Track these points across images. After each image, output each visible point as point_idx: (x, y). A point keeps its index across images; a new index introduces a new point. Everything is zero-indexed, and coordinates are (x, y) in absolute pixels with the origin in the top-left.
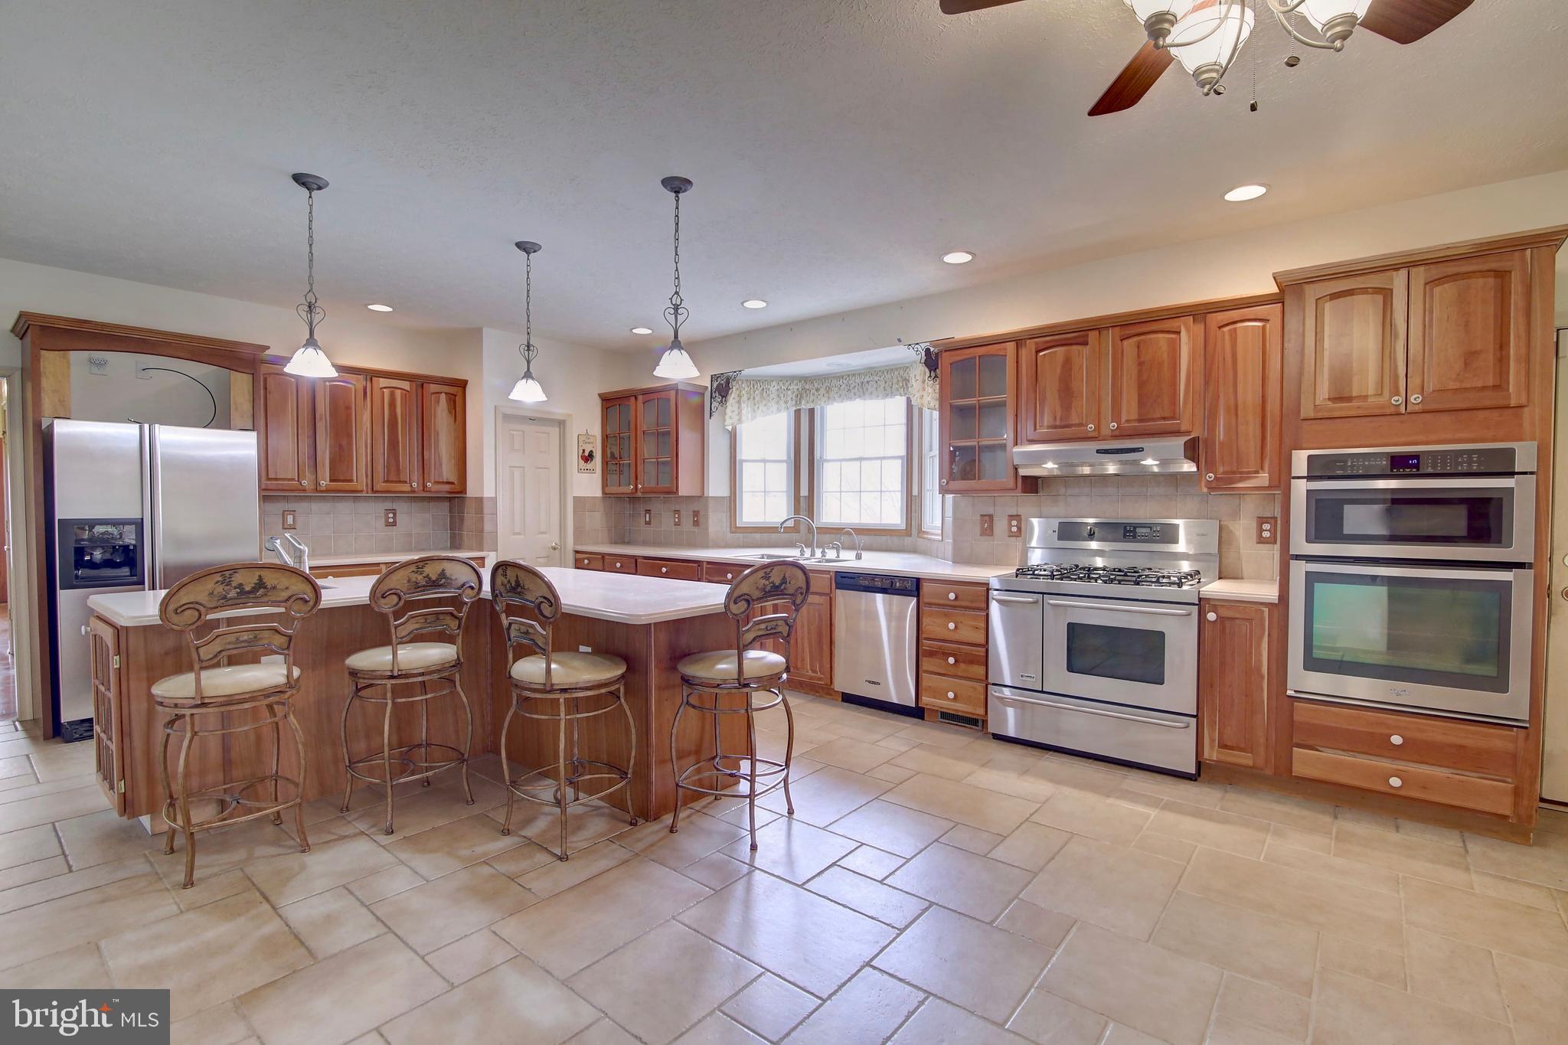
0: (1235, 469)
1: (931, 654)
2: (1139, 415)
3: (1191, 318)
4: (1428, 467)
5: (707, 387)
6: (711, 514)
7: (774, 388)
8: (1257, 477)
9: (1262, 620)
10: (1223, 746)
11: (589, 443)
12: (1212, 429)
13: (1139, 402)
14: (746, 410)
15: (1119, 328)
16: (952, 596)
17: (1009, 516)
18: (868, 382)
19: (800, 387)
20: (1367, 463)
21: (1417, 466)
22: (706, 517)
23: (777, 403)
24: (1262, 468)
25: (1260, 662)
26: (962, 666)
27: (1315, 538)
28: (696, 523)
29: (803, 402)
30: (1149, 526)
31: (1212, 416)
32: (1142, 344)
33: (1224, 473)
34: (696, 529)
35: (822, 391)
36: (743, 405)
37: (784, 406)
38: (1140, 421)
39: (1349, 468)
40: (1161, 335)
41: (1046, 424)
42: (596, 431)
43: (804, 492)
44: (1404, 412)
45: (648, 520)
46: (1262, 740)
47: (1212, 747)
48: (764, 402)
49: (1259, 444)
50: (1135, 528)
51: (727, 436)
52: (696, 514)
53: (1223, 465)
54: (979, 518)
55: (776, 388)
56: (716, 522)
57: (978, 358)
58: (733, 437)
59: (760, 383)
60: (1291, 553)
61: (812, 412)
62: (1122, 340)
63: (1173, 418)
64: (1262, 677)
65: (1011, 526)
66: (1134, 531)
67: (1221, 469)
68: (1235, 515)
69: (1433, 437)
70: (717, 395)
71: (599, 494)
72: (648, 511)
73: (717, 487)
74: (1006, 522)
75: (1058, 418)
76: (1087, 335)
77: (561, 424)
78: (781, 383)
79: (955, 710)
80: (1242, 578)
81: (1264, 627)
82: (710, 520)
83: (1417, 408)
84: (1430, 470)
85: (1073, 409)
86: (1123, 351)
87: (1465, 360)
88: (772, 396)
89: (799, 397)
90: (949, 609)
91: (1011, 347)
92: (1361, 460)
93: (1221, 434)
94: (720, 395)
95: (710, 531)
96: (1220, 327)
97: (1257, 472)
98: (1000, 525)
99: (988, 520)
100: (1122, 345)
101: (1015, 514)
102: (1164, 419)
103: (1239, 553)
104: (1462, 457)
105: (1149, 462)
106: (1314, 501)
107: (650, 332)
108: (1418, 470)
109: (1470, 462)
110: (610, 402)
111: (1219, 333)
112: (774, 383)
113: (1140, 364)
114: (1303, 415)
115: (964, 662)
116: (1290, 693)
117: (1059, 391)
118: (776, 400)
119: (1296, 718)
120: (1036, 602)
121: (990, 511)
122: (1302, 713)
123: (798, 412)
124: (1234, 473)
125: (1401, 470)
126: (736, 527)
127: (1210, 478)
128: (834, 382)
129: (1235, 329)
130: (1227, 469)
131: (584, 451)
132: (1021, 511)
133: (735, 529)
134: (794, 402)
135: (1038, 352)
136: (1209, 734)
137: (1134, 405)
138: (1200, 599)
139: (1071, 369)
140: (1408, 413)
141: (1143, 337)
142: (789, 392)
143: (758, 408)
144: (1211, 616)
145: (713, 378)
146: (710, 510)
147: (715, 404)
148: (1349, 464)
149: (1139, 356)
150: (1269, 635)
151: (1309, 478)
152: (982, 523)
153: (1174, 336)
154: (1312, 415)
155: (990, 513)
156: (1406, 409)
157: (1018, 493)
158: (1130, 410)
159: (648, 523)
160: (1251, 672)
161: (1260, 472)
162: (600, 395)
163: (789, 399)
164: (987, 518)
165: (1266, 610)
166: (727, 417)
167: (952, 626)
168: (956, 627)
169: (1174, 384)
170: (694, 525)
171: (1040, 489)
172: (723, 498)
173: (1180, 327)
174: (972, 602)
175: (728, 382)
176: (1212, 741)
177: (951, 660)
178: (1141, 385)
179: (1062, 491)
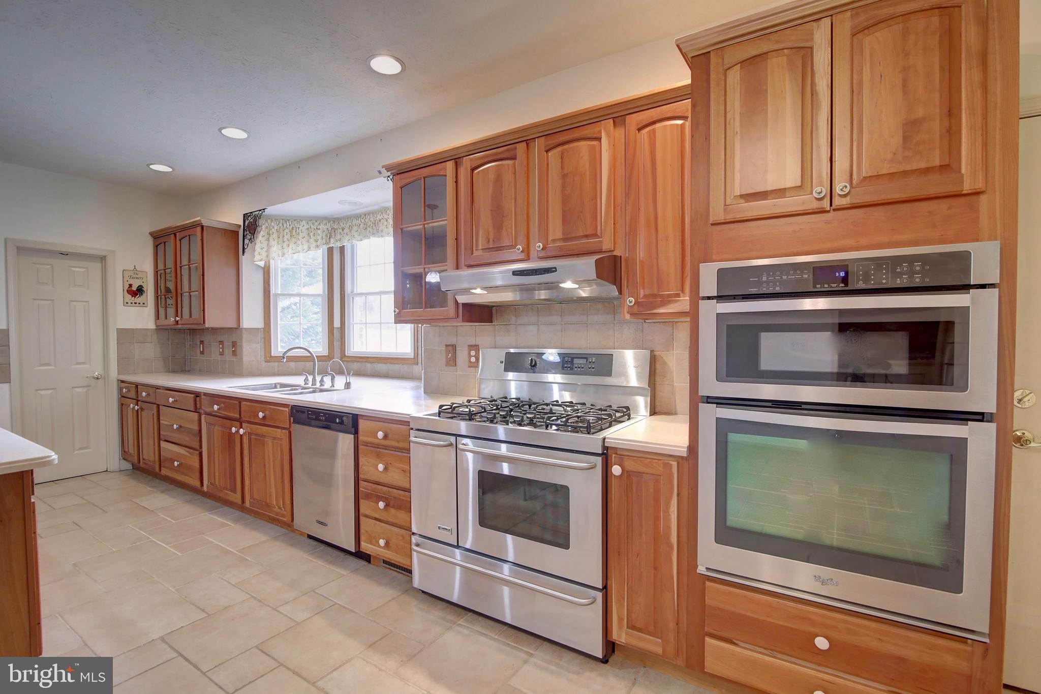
0: (656, 292)
1: (368, 496)
2: (563, 234)
3: (611, 121)
4: (858, 281)
5: (241, 226)
6: (245, 345)
7: (303, 227)
8: (678, 301)
9: (671, 474)
10: (631, 626)
11: (137, 278)
12: (632, 246)
13: (563, 220)
14: (275, 249)
15: (544, 137)
16: (380, 435)
17: (469, 346)
18: (380, 221)
19: (328, 226)
20: (785, 277)
21: (845, 280)
22: (241, 346)
23: (308, 241)
24: (683, 290)
25: (668, 528)
26: (392, 510)
27: (727, 376)
28: (234, 353)
29: (332, 240)
30: (584, 357)
31: (632, 232)
32: (565, 154)
33: (645, 296)
34: (234, 359)
35: (346, 230)
36: (273, 243)
37: (315, 244)
38: (565, 239)
39: (765, 285)
40: (582, 143)
41: (480, 247)
42: (147, 266)
43: (337, 324)
44: (828, 209)
45: (202, 350)
46: (672, 625)
47: (620, 626)
48: (293, 240)
49: (679, 263)
50: (573, 359)
51: (261, 272)
52: (234, 344)
53: (644, 289)
54: (444, 348)
55: (306, 227)
56: (250, 351)
57: (423, 179)
58: (266, 271)
59: (291, 223)
60: (700, 394)
61: (342, 249)
62: (547, 151)
63: (595, 235)
64: (671, 547)
65: (470, 356)
66: (572, 362)
67: (642, 293)
68: (669, 344)
69: (863, 241)
70: (248, 232)
71: (151, 325)
72: (202, 342)
73: (251, 318)
74: (466, 352)
75: (491, 240)
76: (516, 148)
77: (103, 259)
78: (310, 223)
79: (388, 558)
80: (676, 414)
81: (673, 485)
82: (244, 350)
83: (845, 202)
84: (861, 285)
85: (504, 230)
86: (548, 164)
87: (904, 132)
88: (301, 235)
89: (330, 235)
90: (378, 449)
91: (450, 165)
92: (778, 273)
93: (641, 253)
94: (250, 233)
95: (244, 360)
96: (639, 130)
97: (678, 295)
98: (462, 355)
99: (452, 349)
100: (548, 156)
101: (474, 344)
102: (587, 236)
103: (673, 386)
104: (901, 265)
105: (568, 285)
106: (725, 327)
107: (170, 170)
108: (846, 284)
109: (912, 273)
110: (159, 238)
111: (638, 135)
112: (304, 223)
113: (564, 176)
114: (712, 219)
115: (393, 507)
116: (701, 569)
117: (491, 210)
118: (307, 238)
119: (708, 601)
120: (451, 445)
121: (453, 341)
122: (715, 596)
123: (330, 251)
124: (654, 296)
125: (826, 286)
126: (271, 357)
127: (631, 302)
128: (355, 222)
129: (654, 130)
130: (648, 292)
131: (131, 286)
132: (479, 341)
133: (270, 358)
134: (324, 240)
135: (473, 170)
136: (618, 612)
137: (559, 222)
138: (606, 448)
139: (502, 186)
140: (834, 210)
141: (566, 147)
142: (319, 232)
143: (288, 245)
144: (616, 470)
145: (245, 216)
146: (244, 340)
147: (246, 241)
148: (764, 279)
149: (562, 168)
150: (678, 495)
151: (720, 298)
152: (447, 352)
153: (595, 143)
154: (721, 217)
155: (454, 343)
156: (831, 205)
157: (459, 323)
158: (556, 230)
159: (202, 353)
160: (658, 538)
161: (681, 295)
162: (151, 234)
163: (319, 238)
164: (450, 348)
165: (675, 464)
166: (256, 253)
167: (381, 467)
168: (386, 469)
169: (595, 197)
170: (233, 355)
171: (494, 319)
172: (258, 329)
173: (600, 132)
174: (398, 442)
175: (255, 221)
176: (620, 619)
177: (381, 505)
178: (565, 200)
179: (513, 319)
